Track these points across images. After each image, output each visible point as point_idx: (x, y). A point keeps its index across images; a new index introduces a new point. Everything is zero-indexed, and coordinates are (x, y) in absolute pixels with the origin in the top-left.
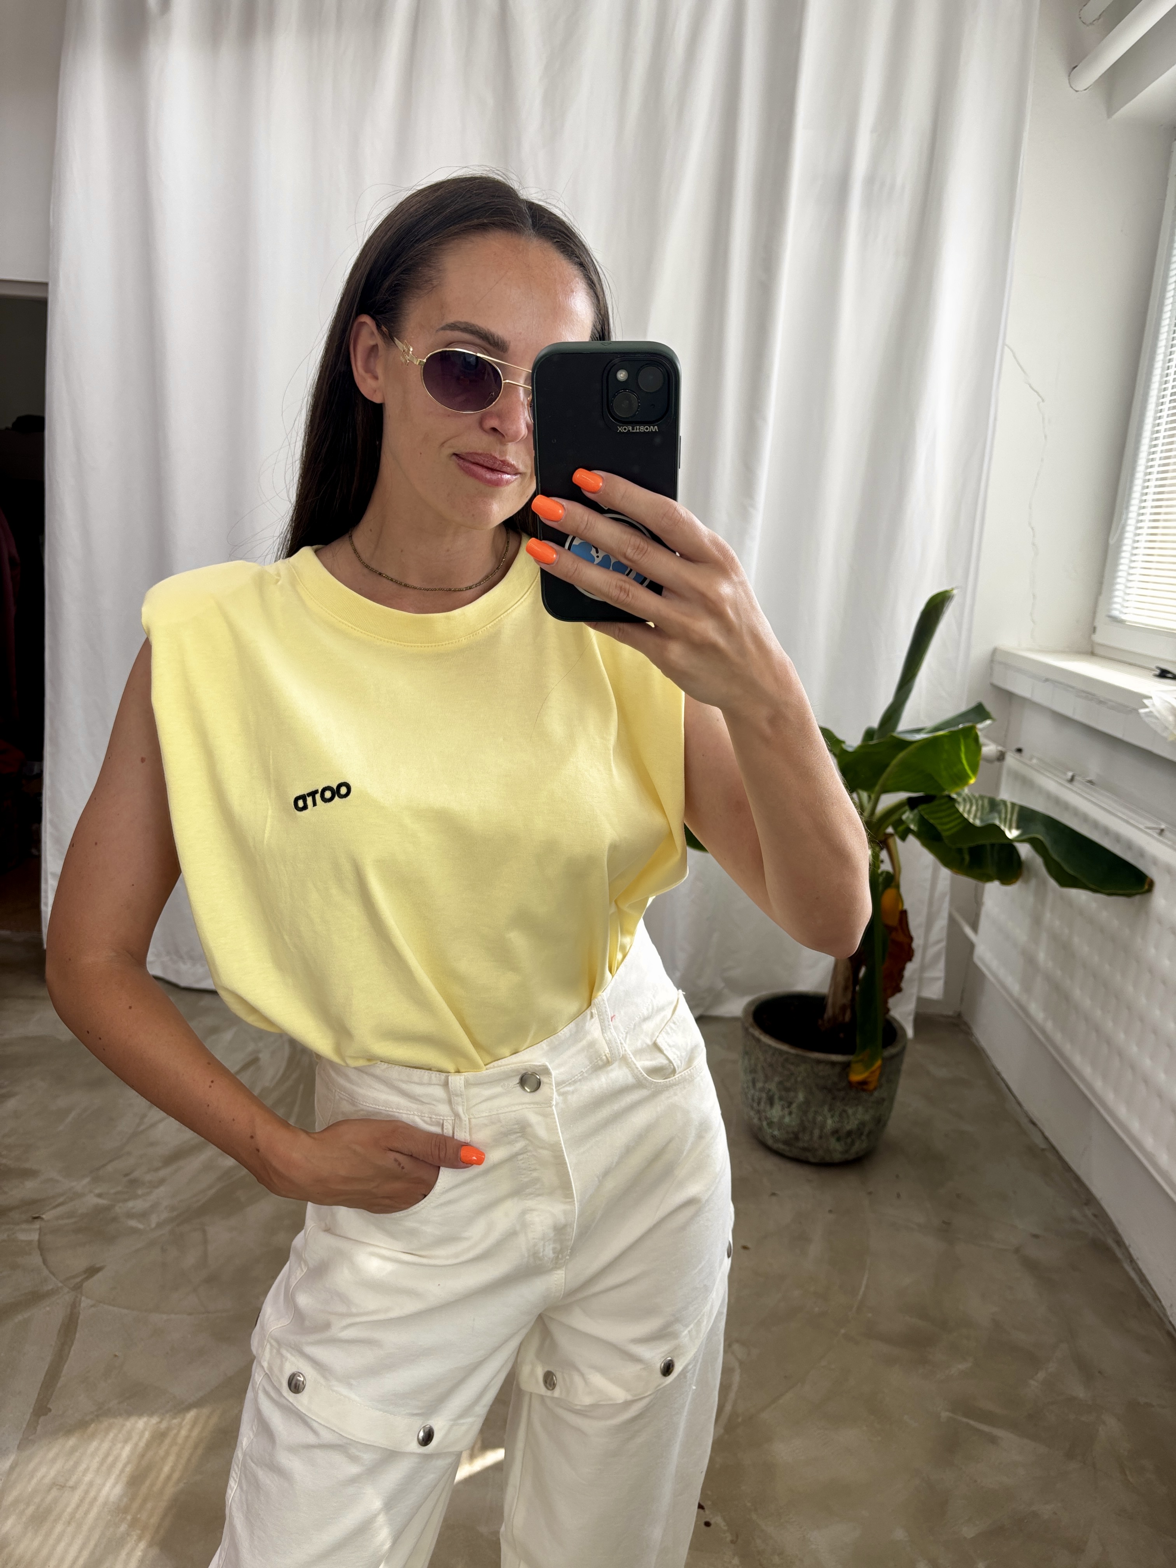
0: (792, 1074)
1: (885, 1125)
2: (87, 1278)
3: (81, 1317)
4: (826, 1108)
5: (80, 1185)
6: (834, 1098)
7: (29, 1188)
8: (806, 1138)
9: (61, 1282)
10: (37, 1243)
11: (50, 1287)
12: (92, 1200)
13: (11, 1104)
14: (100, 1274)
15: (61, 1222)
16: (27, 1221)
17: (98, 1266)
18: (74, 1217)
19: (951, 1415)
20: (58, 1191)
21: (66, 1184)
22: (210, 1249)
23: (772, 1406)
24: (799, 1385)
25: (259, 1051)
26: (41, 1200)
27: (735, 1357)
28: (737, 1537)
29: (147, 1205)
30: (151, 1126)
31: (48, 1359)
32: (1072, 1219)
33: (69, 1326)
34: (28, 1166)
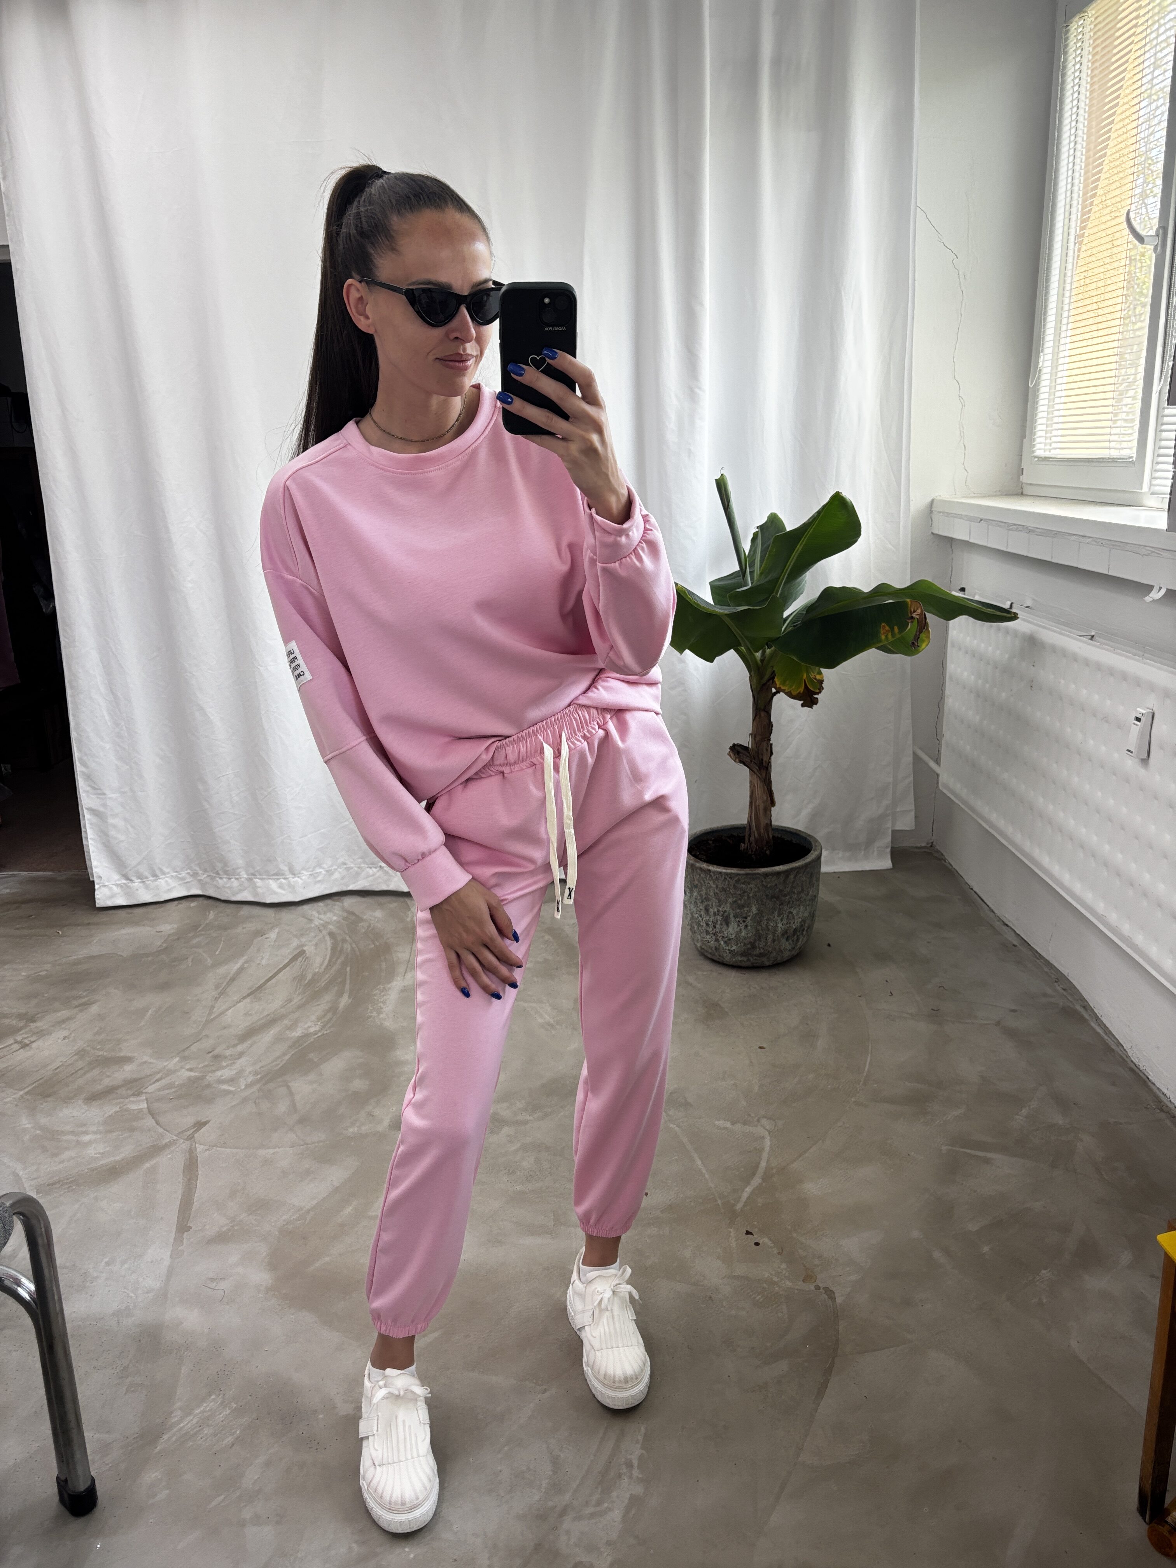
2: (197, 1131)
3: (199, 1159)
5: (173, 1063)
7: (128, 1071)
9: (175, 1136)
10: (147, 1110)
11: (168, 1140)
12: (185, 1074)
13: (94, 1009)
14: (207, 1127)
15: (163, 1093)
16: (133, 1095)
17: (203, 1121)
18: (174, 1088)
19: (950, 1148)
20: (153, 1070)
21: (160, 1064)
22: (297, 1098)
23: (801, 1159)
24: (821, 1141)
25: (303, 945)
26: (140, 1079)
27: (764, 1128)
28: (782, 1250)
29: (234, 1072)
30: (221, 1014)
31: (180, 1192)
32: (1045, 995)
33: (191, 1167)
34: (122, 1054)
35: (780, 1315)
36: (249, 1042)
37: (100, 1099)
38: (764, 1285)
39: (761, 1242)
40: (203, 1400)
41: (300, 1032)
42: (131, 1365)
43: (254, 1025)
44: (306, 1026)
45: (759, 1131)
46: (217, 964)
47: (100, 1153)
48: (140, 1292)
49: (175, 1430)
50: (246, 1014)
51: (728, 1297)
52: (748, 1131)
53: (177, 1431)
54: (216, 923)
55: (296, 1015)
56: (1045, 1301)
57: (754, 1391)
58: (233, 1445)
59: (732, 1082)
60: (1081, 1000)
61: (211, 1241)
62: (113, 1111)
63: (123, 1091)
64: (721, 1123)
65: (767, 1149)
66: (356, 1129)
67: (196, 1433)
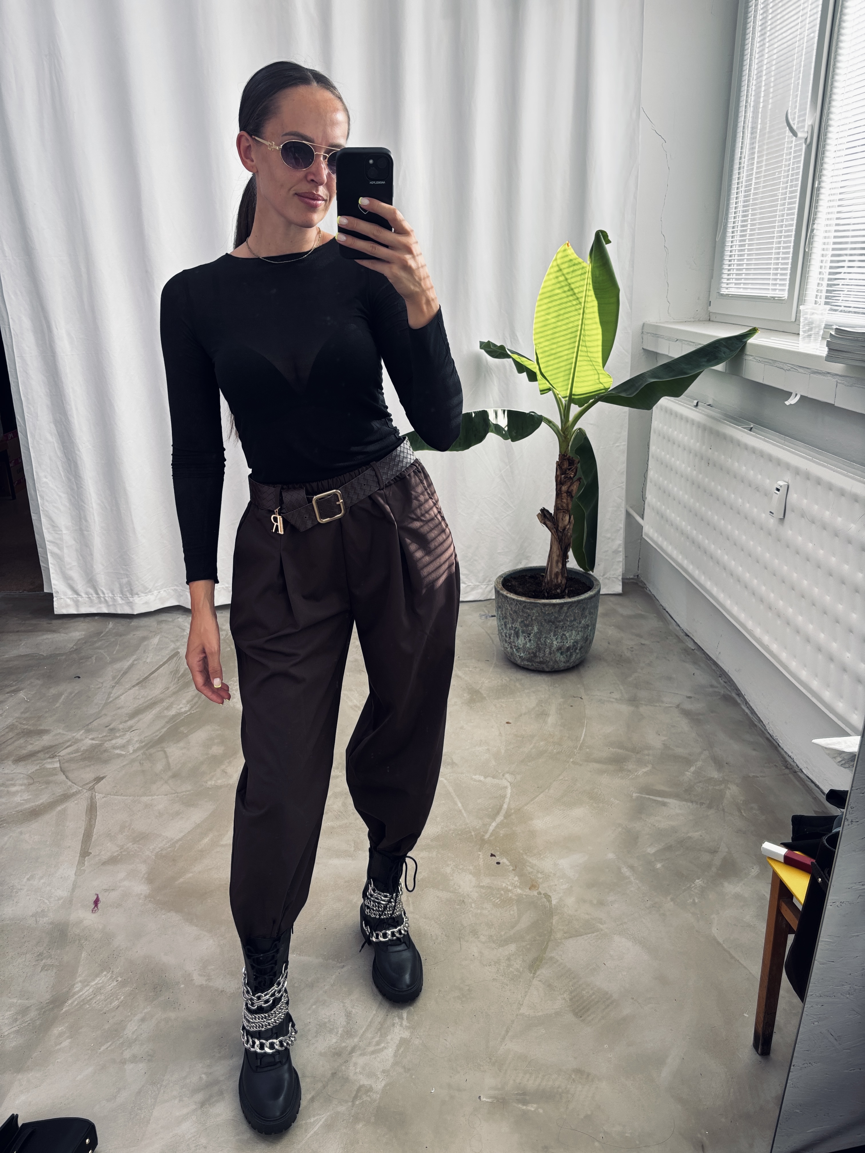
0: (529, 615)
1: (591, 642)
2: (97, 783)
3: (98, 804)
4: (552, 634)
5: (78, 735)
6: (556, 627)
7: (46, 740)
8: (541, 655)
9: (80, 787)
10: (60, 768)
11: (75, 791)
12: (88, 742)
13: (22, 695)
14: (104, 780)
15: (72, 756)
16: (50, 757)
17: (102, 776)
18: (79, 752)
19: (638, 795)
20: (64, 739)
21: (70, 735)
22: (170, 760)
23: (532, 802)
24: (547, 790)
25: (178, 648)
26: (55, 746)
27: (507, 780)
28: (516, 868)
29: (125, 741)
30: (116, 698)
31: (83, 828)
32: (712, 686)
33: (92, 809)
34: (42, 728)
35: (512, 912)
36: (136, 719)
37: (25, 761)
38: (502, 892)
39: (501, 862)
40: (97, 976)
41: (175, 712)
42: (45, 952)
43: (140, 707)
44: (179, 707)
45: (505, 783)
46: (114, 661)
47: (23, 800)
48: (52, 900)
49: (77, 996)
50: (134, 698)
51: (476, 901)
52: (495, 783)
53: (78, 997)
54: (114, 631)
55: (172, 699)
56: (696, 901)
57: (491, 965)
58: (119, 1007)
59: (486, 748)
60: (736, 690)
61: (104, 864)
62: (34, 770)
63: (41, 755)
64: (477, 777)
65: (508, 795)
66: (213, 782)
67: (91, 999)
